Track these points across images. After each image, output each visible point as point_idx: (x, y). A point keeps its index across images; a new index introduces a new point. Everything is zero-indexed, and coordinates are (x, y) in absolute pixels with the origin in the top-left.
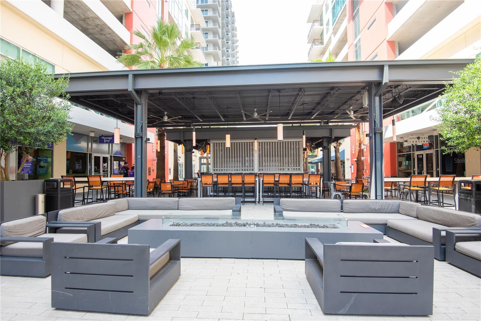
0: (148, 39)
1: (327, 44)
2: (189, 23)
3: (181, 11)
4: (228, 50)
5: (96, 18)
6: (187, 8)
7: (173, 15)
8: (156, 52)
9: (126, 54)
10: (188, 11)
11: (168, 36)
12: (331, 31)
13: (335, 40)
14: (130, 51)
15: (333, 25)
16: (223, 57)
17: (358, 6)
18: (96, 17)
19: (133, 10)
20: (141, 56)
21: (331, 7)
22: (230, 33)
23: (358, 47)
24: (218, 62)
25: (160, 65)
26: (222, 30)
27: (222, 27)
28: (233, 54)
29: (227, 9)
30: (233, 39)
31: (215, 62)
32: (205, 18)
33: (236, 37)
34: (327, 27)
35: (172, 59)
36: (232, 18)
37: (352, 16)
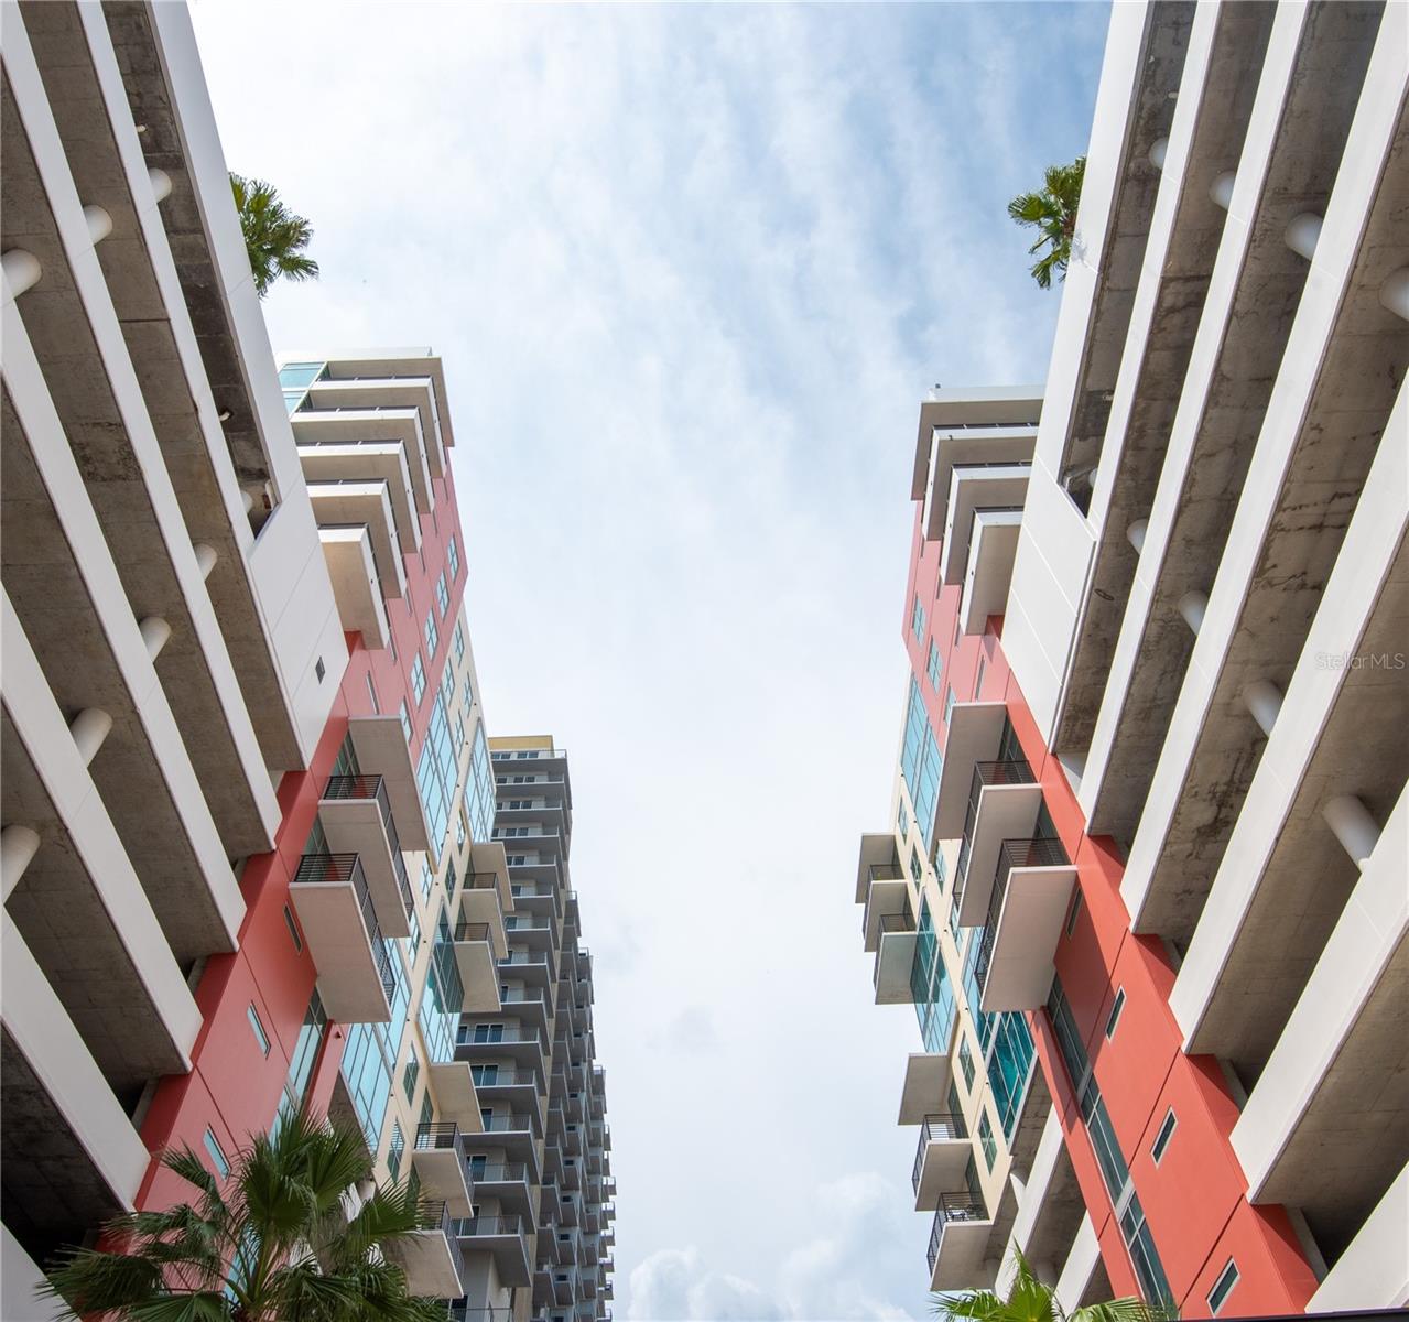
0: (220, 1189)
1: (999, 1216)
2: (412, 1116)
3: (391, 1069)
4: (564, 1231)
5: (29, 1093)
6: (415, 1058)
7: (352, 1087)
8: (239, 1251)
9: (96, 1255)
10: (420, 1071)
11: (314, 1183)
12: (1004, 1159)
13: (1031, 1197)
14: (123, 1241)
15: (1007, 1135)
16: (539, 1265)
17: (1088, 1067)
18: (30, 1089)
19: (195, 1066)
20: (166, 1266)
21: (981, 1066)
22: (582, 1158)
23: (1137, 1232)
24: (518, 1289)
25: (240, 1313)
26: (547, 1145)
27: (547, 1134)
28: (587, 1249)
29: (576, 1064)
30: (593, 1182)
31: (504, 1289)
32: (484, 1096)
33: (607, 1173)
34: (986, 1140)
35: (305, 1286)
36: (594, 1099)
37: (1076, 1103)
